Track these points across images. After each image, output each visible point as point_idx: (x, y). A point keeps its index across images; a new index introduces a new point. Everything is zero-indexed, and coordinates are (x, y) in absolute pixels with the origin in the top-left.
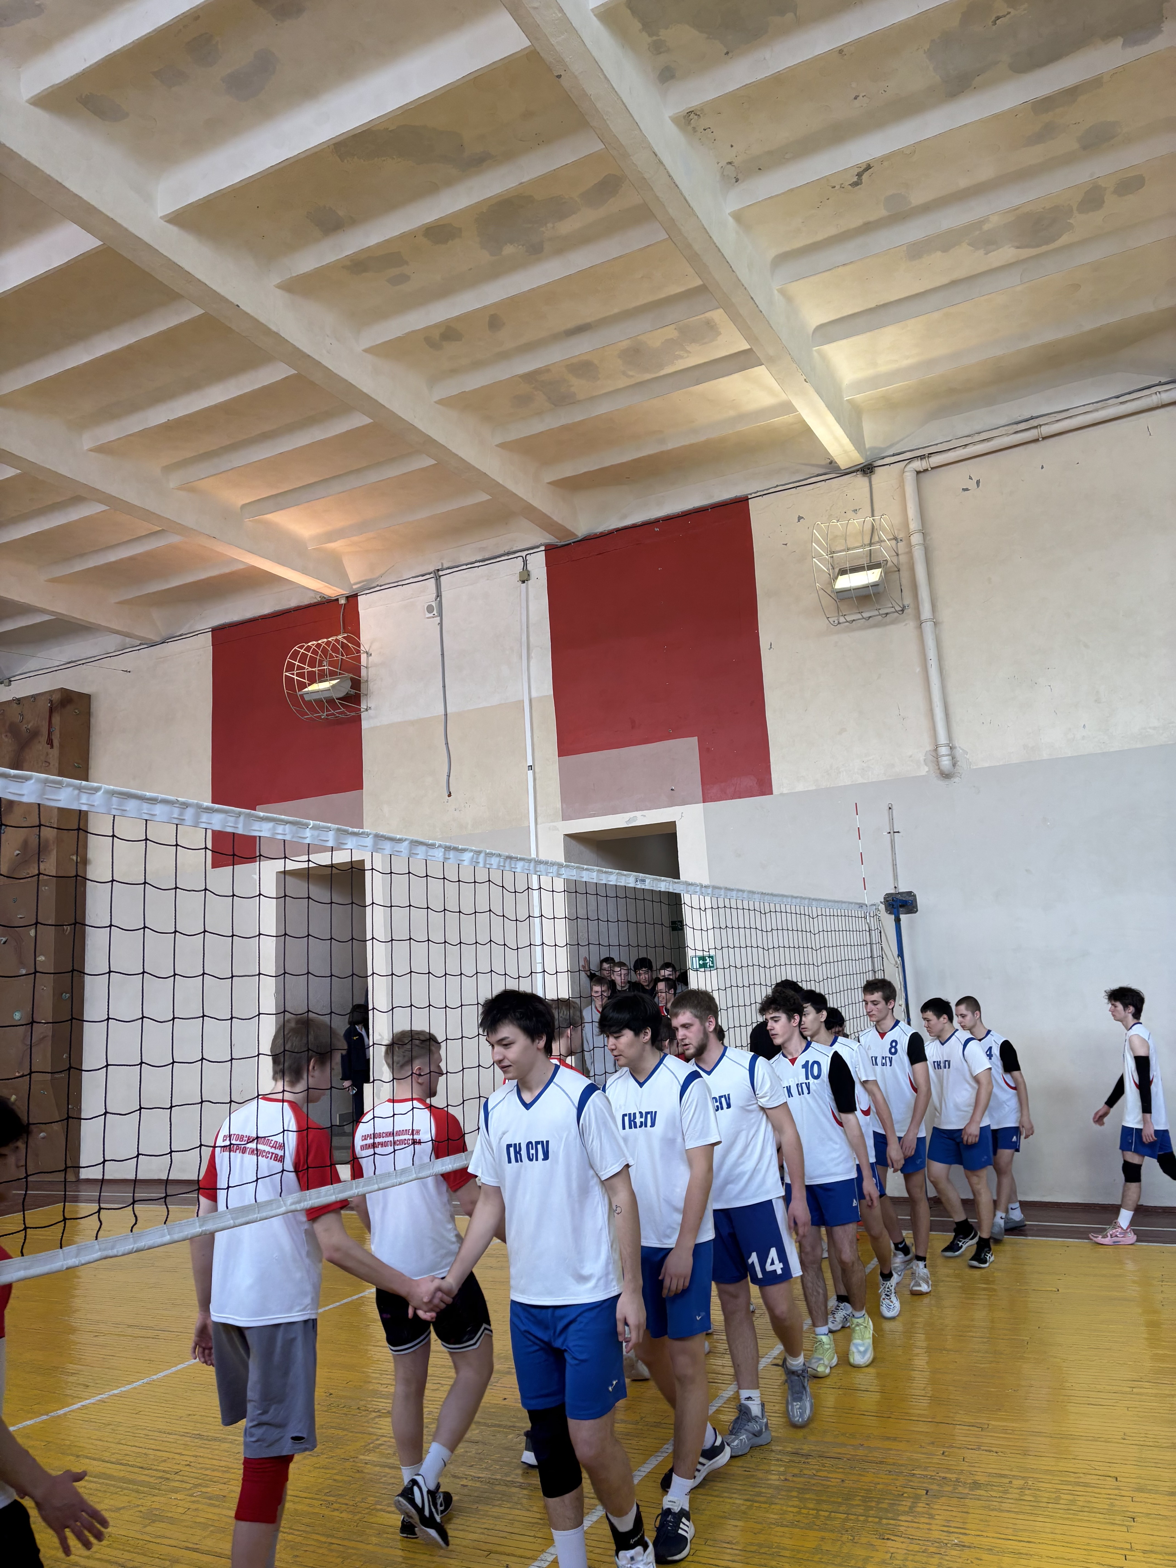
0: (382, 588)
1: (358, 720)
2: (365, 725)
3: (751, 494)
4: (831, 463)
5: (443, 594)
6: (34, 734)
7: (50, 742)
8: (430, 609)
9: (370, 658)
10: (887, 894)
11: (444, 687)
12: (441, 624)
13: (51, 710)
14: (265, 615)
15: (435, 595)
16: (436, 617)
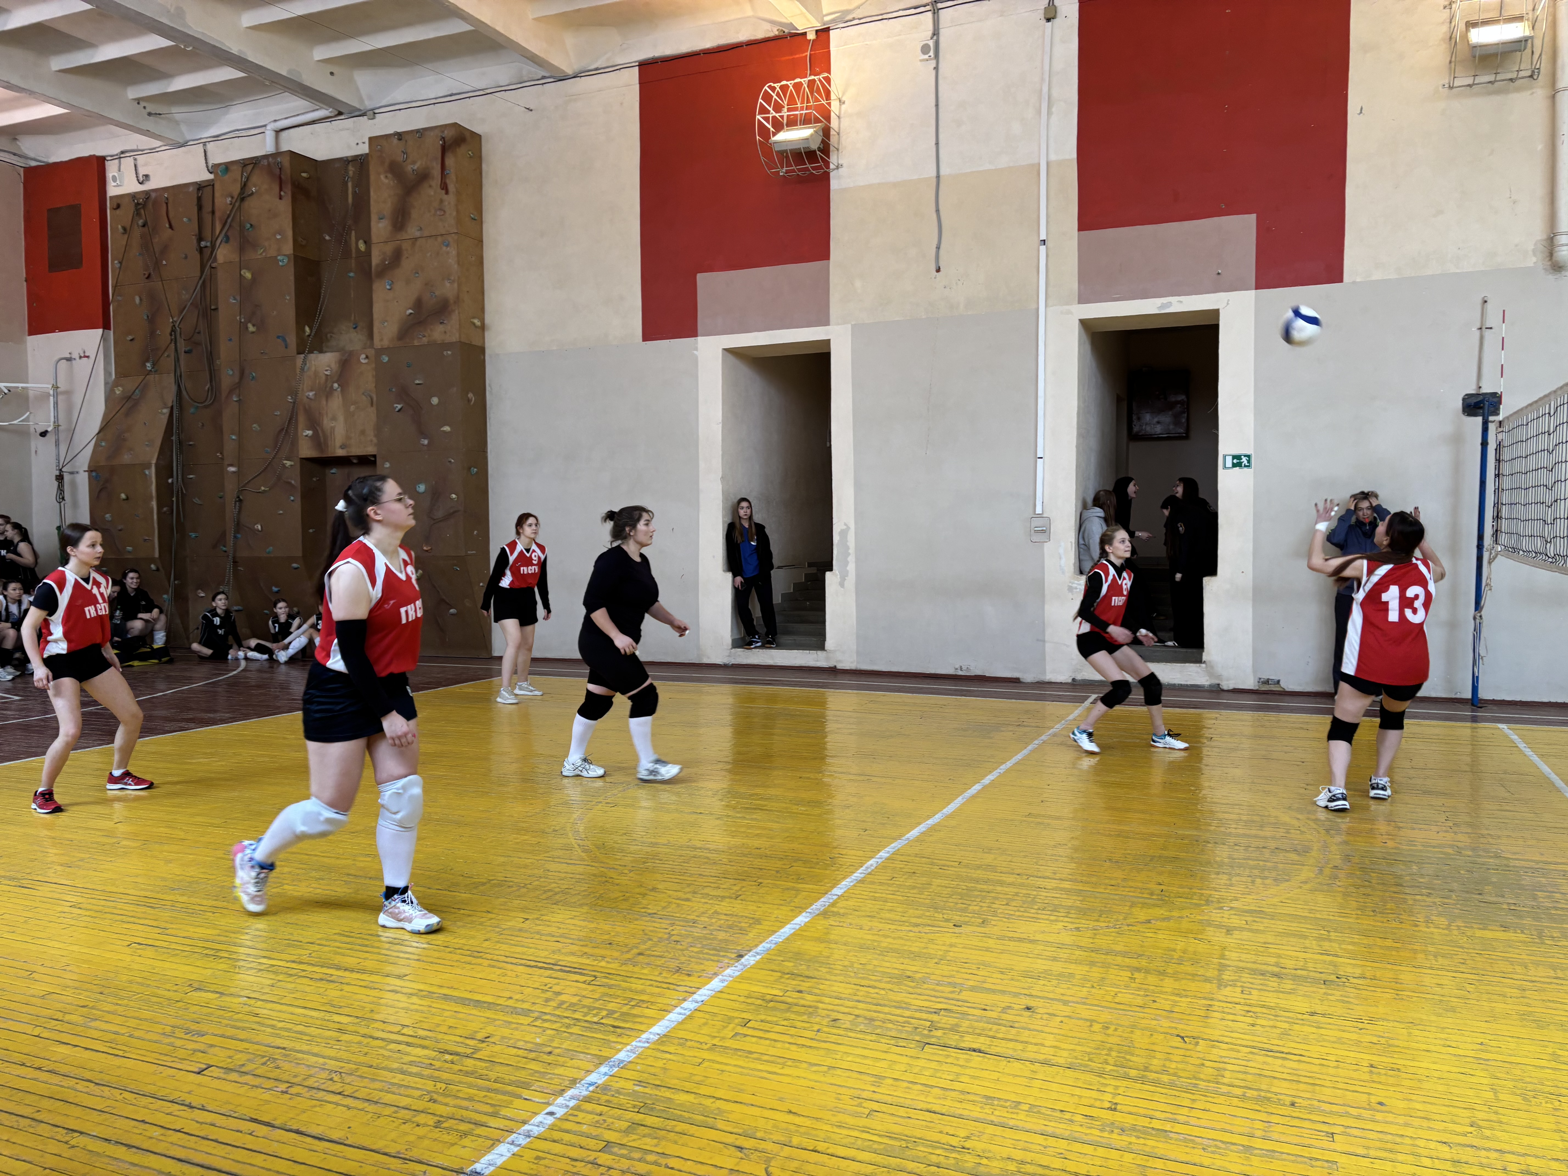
0: (862, 21)
1: (826, 177)
2: (834, 184)
5: (942, 32)
6: (423, 177)
7: (445, 187)
8: (925, 49)
9: (843, 106)
11: (937, 144)
12: (936, 69)
13: (444, 150)
14: (708, 49)
15: (930, 33)
16: (931, 59)
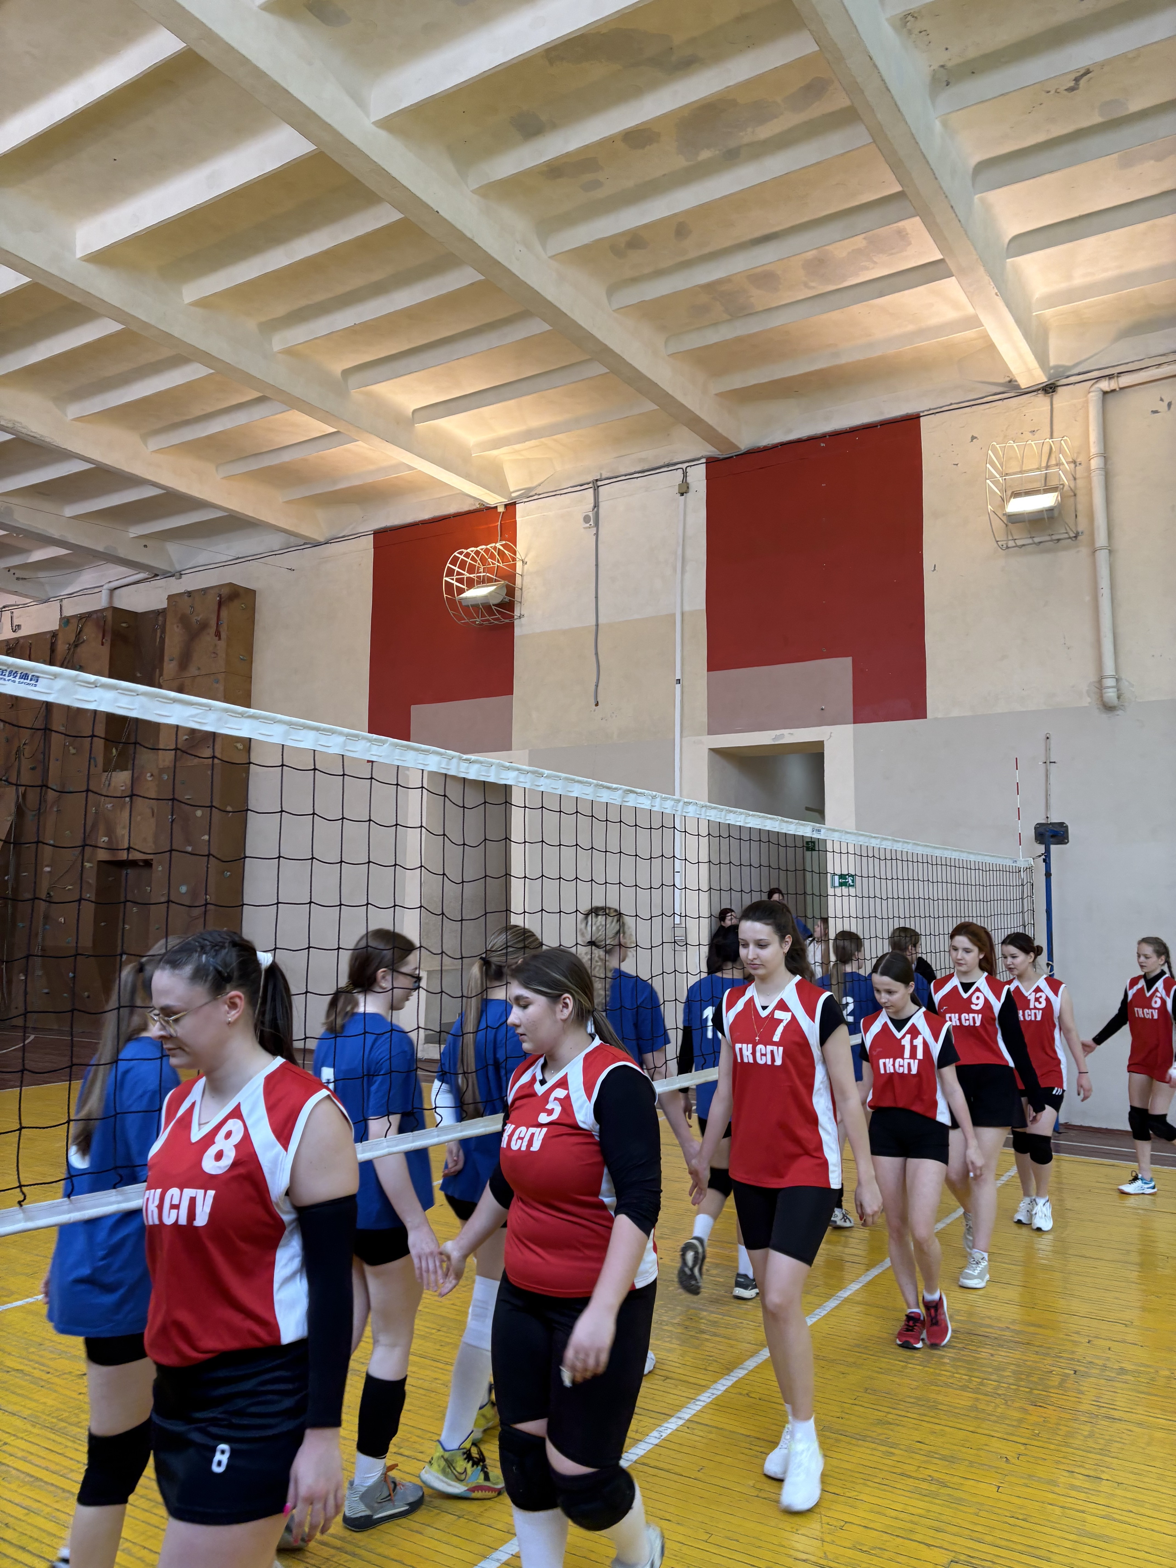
0: (541, 496)
1: (511, 626)
2: (517, 631)
3: (923, 412)
4: (1010, 381)
5: (601, 505)
6: (204, 626)
7: (218, 634)
8: (586, 519)
9: (526, 566)
10: (1037, 824)
11: (597, 597)
12: (597, 534)
13: (220, 604)
14: (425, 520)
15: (592, 505)
16: (593, 527)
